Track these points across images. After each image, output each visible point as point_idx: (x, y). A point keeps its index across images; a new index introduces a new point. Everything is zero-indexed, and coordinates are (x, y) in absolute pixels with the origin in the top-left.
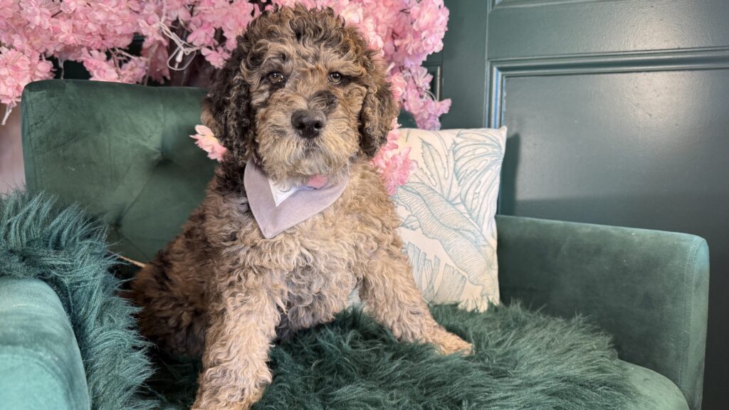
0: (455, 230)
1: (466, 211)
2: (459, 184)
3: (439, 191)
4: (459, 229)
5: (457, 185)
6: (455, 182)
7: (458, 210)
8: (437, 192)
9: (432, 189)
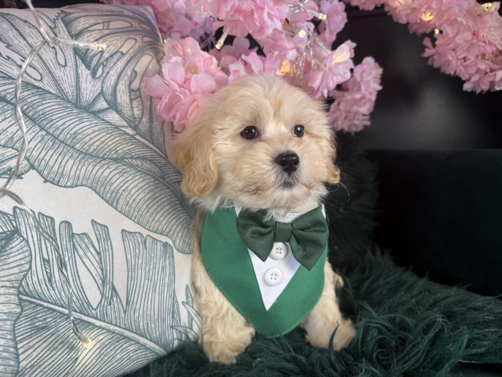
0: (116, 160)
1: (125, 123)
2: (94, 74)
3: (52, 91)
4: (124, 158)
5: (90, 77)
6: (84, 72)
7: (108, 122)
8: (49, 92)
9: (35, 87)
